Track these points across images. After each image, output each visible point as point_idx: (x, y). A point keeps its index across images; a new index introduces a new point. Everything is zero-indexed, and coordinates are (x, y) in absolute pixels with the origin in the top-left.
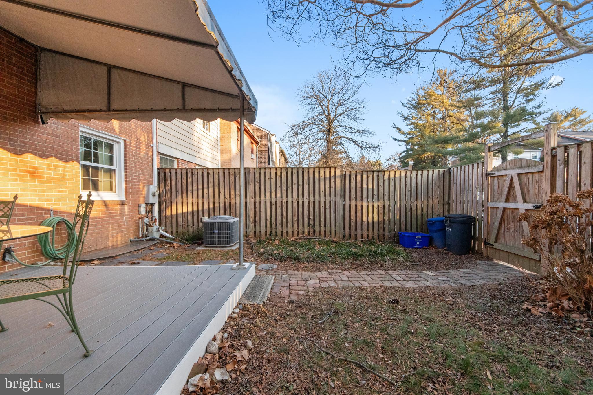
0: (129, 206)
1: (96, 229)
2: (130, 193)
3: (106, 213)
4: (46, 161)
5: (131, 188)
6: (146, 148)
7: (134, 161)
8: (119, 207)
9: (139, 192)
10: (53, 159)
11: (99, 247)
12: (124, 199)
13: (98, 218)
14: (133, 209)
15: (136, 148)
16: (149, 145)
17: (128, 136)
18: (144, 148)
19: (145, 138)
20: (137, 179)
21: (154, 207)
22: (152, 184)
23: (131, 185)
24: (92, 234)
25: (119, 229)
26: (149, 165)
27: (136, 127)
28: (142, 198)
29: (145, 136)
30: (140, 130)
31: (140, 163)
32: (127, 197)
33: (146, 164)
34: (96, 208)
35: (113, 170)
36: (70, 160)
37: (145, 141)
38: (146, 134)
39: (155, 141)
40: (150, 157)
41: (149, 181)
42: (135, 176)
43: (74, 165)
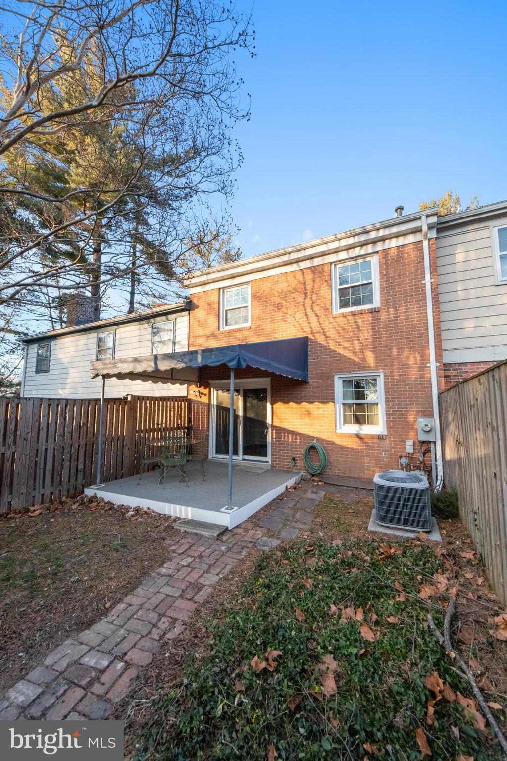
0: (391, 442)
1: (350, 458)
2: (391, 428)
3: (360, 446)
4: (312, 406)
5: (392, 421)
6: (419, 371)
7: (396, 392)
8: (376, 441)
9: (410, 426)
11: (352, 475)
12: (385, 433)
13: (351, 449)
14: (397, 445)
15: (400, 375)
16: (423, 366)
17: (386, 366)
18: (414, 373)
19: (416, 360)
20: (402, 411)
21: (432, 446)
22: (431, 415)
23: (392, 419)
24: (345, 461)
25: (376, 464)
26: (425, 391)
27: (398, 352)
28: (412, 434)
29: (415, 357)
30: (406, 353)
31: (407, 391)
32: (389, 431)
33: (419, 391)
34: (350, 440)
35: (377, 404)
36: (327, 402)
37: (417, 364)
38: (417, 355)
39: (432, 358)
40: (427, 381)
41: (425, 411)
42: (398, 408)
43: (331, 405)
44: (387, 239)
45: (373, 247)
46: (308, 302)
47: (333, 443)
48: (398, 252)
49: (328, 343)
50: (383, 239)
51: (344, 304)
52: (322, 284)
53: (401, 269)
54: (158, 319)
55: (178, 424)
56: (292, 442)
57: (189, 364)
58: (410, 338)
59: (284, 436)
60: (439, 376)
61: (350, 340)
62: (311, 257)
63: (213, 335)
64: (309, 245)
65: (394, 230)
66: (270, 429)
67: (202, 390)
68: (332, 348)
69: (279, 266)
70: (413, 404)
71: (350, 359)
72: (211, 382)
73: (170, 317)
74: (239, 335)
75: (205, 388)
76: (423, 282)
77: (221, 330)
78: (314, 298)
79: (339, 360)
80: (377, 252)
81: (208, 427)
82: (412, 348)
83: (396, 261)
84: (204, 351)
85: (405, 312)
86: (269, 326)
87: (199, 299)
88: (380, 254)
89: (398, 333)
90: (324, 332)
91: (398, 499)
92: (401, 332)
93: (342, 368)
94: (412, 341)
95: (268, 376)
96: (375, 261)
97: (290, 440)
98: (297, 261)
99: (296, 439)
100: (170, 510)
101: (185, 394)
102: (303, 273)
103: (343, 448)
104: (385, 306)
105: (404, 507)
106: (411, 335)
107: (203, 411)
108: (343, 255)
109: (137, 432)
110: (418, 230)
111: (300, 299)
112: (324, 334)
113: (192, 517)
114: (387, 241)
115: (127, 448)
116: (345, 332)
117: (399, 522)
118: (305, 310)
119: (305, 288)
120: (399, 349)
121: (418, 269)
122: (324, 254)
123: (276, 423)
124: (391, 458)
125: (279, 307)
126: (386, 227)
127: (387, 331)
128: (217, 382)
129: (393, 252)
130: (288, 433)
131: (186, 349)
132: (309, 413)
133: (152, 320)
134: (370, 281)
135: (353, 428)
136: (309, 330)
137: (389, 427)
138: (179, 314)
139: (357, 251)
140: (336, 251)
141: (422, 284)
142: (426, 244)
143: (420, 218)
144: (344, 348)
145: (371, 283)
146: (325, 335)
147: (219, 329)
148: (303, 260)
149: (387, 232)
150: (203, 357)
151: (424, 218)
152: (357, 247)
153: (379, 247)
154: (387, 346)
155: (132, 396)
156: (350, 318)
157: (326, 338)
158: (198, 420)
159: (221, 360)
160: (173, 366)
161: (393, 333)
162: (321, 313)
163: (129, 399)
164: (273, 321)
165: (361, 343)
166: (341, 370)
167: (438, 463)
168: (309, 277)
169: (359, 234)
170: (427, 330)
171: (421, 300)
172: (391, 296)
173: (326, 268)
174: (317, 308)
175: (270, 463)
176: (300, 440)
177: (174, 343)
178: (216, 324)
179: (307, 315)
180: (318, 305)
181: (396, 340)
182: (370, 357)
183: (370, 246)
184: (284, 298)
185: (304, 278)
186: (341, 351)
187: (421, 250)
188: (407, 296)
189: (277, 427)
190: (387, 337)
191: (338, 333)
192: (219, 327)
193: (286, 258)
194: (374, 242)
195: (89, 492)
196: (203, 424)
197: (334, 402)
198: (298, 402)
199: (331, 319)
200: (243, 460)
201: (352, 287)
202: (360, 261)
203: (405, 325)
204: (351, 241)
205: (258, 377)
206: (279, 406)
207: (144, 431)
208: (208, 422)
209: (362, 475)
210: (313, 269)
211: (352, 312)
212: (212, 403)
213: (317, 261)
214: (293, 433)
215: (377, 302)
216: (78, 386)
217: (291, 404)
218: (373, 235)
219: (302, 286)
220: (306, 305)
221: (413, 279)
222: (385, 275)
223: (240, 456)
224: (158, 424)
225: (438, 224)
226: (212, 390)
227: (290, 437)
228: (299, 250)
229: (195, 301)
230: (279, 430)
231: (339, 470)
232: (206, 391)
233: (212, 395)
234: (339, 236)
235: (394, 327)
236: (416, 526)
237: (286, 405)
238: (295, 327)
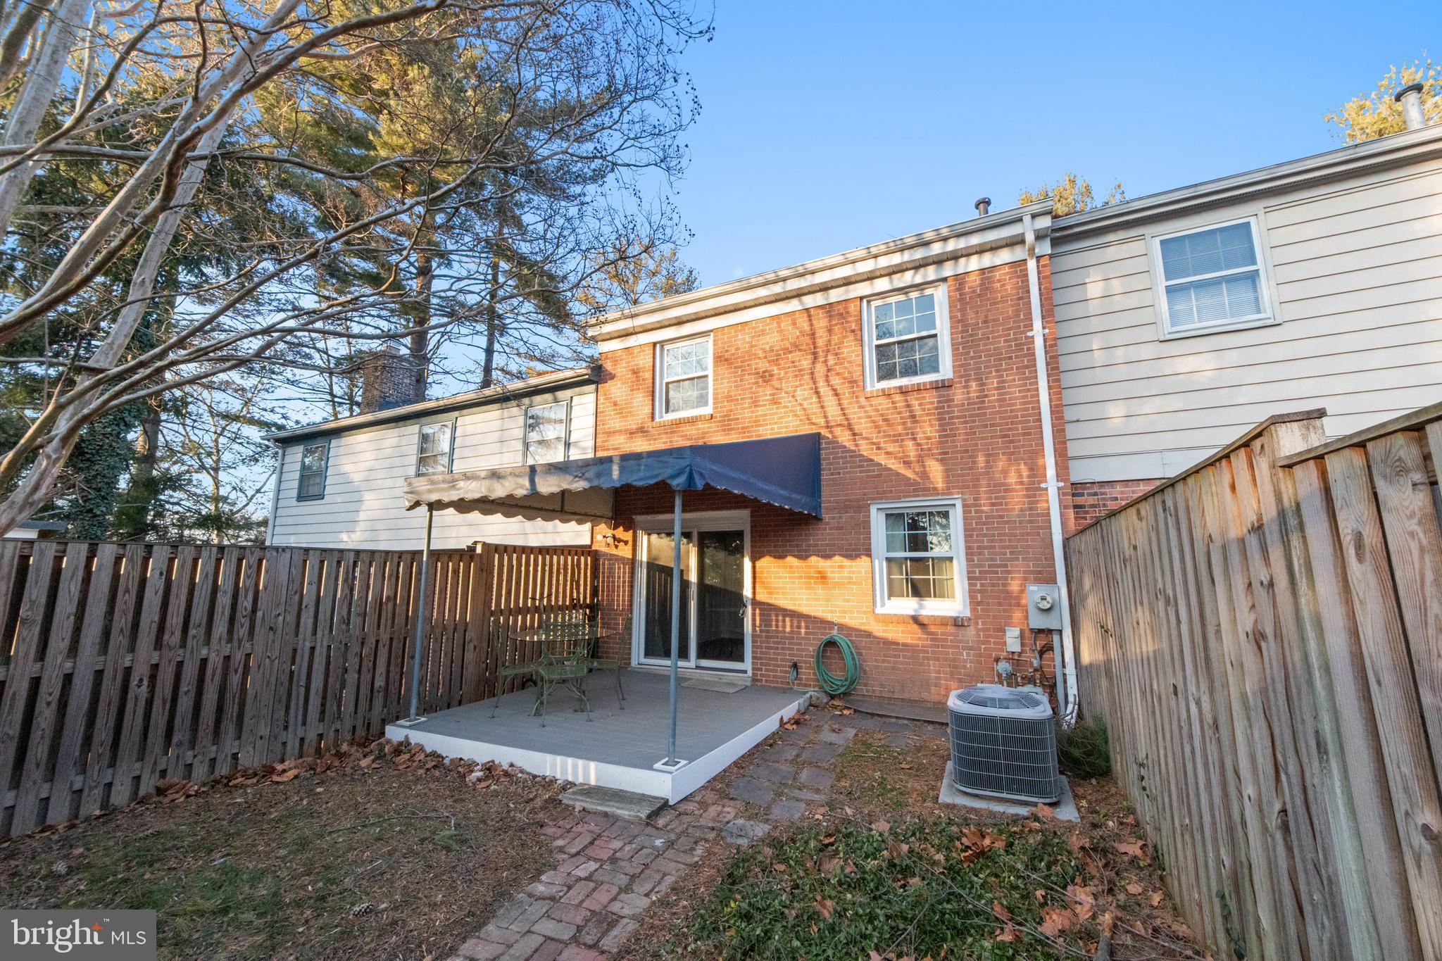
0: (978, 630)
1: (902, 663)
2: (979, 603)
3: (919, 639)
4: (829, 563)
5: (980, 591)
6: (1027, 496)
7: (985, 535)
8: (951, 629)
9: (1013, 601)
10: (837, 558)
11: (906, 696)
12: (968, 613)
13: (904, 644)
14: (989, 636)
15: (993, 504)
16: (1034, 489)
17: (968, 487)
18: (1017, 500)
19: (1020, 476)
20: (996, 573)
21: (1056, 638)
22: (1052, 580)
23: (978, 587)
24: (893, 668)
25: (952, 674)
26: (1038, 534)
27: (988, 462)
28: (1017, 615)
29: (1018, 472)
30: (1001, 464)
31: (1005, 535)
32: (973, 610)
33: (1028, 534)
34: (901, 628)
35: (951, 559)
36: (858, 556)
37: (1022, 483)
38: (1022, 467)
39: (1051, 472)
40: (1043, 515)
41: (1039, 573)
42: (990, 566)
43: (863, 562)
44: (962, 256)
45: (937, 271)
46: (820, 369)
47: (869, 635)
48: (982, 280)
49: (857, 445)
50: (955, 257)
51: (886, 373)
52: (845, 337)
53: (988, 311)
54: (537, 399)
55: (572, 599)
56: (792, 632)
57: (596, 483)
58: (1008, 436)
59: (777, 621)
60: (1063, 507)
61: (897, 439)
62: (825, 288)
63: (642, 430)
64: (820, 265)
65: (975, 240)
66: (749, 609)
67: (620, 533)
68: (865, 453)
69: (766, 303)
70: (1017, 559)
71: (898, 474)
72: (638, 518)
73: (560, 394)
74: (690, 430)
75: (626, 530)
76: (1029, 334)
77: (657, 419)
78: (831, 363)
79: (879, 476)
80: (945, 280)
81: (631, 605)
82: (1012, 453)
83: (979, 296)
84: (625, 458)
85: (998, 388)
86: (747, 413)
87: (616, 362)
88: (950, 282)
89: (986, 426)
90: (849, 424)
91: (994, 740)
92: (992, 425)
93: (884, 492)
94: (1012, 441)
95: (746, 507)
96: (940, 294)
97: (788, 629)
98: (799, 294)
99: (799, 627)
100: (554, 766)
101: (587, 542)
102: (809, 316)
103: (888, 643)
104: (961, 376)
105: (1008, 756)
106: (1010, 429)
107: (621, 573)
108: (882, 284)
109: (492, 613)
110: (1019, 241)
111: (806, 363)
112: (850, 427)
113: (597, 779)
114: (963, 260)
115: (472, 645)
116: (888, 425)
117: (996, 785)
118: (815, 383)
119: (814, 343)
120: (988, 455)
121: (1019, 310)
122: (847, 282)
123: (759, 597)
124: (980, 662)
125: (766, 377)
126: (959, 236)
127: (965, 422)
128: (649, 517)
129: (974, 280)
130: (784, 616)
131: (590, 455)
132: (823, 577)
133: (526, 401)
134: (933, 332)
135: (906, 605)
136: (822, 421)
137: (974, 603)
138: (577, 390)
139: (908, 278)
140: (871, 277)
141: (1027, 338)
142: (1032, 265)
143: (1020, 220)
144: (888, 453)
145: (935, 336)
146: (851, 430)
147: (653, 418)
148: (810, 293)
149: (961, 244)
150: (622, 469)
151: (1027, 219)
152: (907, 269)
153: (948, 270)
154: (967, 451)
155: (484, 544)
156: (898, 398)
157: (854, 434)
158: (611, 590)
159: (656, 476)
160: (565, 486)
161: (978, 427)
162: (844, 390)
163: (479, 550)
164: (755, 403)
165: (919, 445)
166: (881, 496)
167: (1067, 671)
168: (821, 323)
169: (911, 247)
170: (1040, 420)
171: (1026, 367)
172: (972, 358)
173: (852, 307)
174: (836, 381)
175: (750, 673)
176: (807, 628)
177: (568, 445)
178: (647, 410)
179: (817, 393)
180: (838, 374)
181: (982, 438)
182: (936, 471)
183: (931, 269)
184: (776, 362)
185: (812, 325)
186: (882, 459)
187: (1025, 276)
188: (1000, 360)
189: (764, 604)
190: (966, 434)
191: (876, 427)
192: (653, 414)
193: (778, 289)
194: (939, 261)
195: (395, 733)
196: (620, 599)
197: (870, 556)
198: (803, 557)
199: (862, 400)
200: (698, 667)
201: (900, 343)
202: (914, 295)
203: (998, 413)
204: (896, 259)
205: (727, 509)
206: (766, 563)
207: (506, 613)
208: (631, 595)
209: (925, 695)
210: (828, 308)
211: (900, 388)
212: (638, 558)
213: (835, 295)
214: (794, 615)
215: (946, 370)
216: (380, 525)
217: (790, 559)
218: (937, 249)
219: (808, 339)
220: (817, 375)
221: (1010, 329)
222: (961, 321)
223: (693, 660)
224: (534, 599)
225: (1054, 231)
226: (640, 532)
227: (788, 623)
228: (802, 275)
229: (608, 366)
230: (767, 610)
231: (882, 686)
232: (628, 536)
233: (639, 543)
234: (874, 251)
235: (978, 415)
236: (1030, 792)
237: (780, 562)
238: (796, 415)
